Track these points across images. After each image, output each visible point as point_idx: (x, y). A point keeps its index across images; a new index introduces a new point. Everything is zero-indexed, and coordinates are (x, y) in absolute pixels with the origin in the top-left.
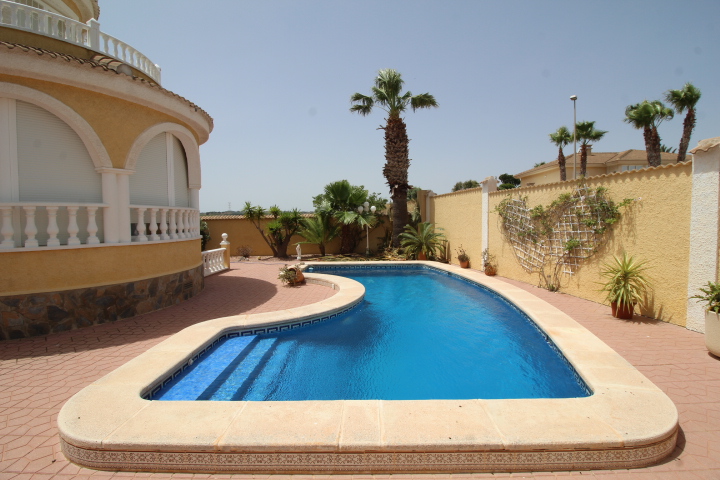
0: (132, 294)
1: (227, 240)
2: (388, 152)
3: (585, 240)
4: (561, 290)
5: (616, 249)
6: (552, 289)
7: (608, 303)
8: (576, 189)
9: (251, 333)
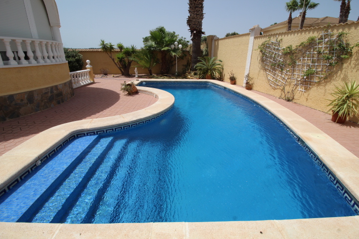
0: (14, 103)
1: (90, 64)
2: (190, 8)
3: (320, 70)
4: (294, 101)
5: (342, 76)
6: (289, 100)
7: (331, 112)
8: (322, 33)
9: (94, 134)
